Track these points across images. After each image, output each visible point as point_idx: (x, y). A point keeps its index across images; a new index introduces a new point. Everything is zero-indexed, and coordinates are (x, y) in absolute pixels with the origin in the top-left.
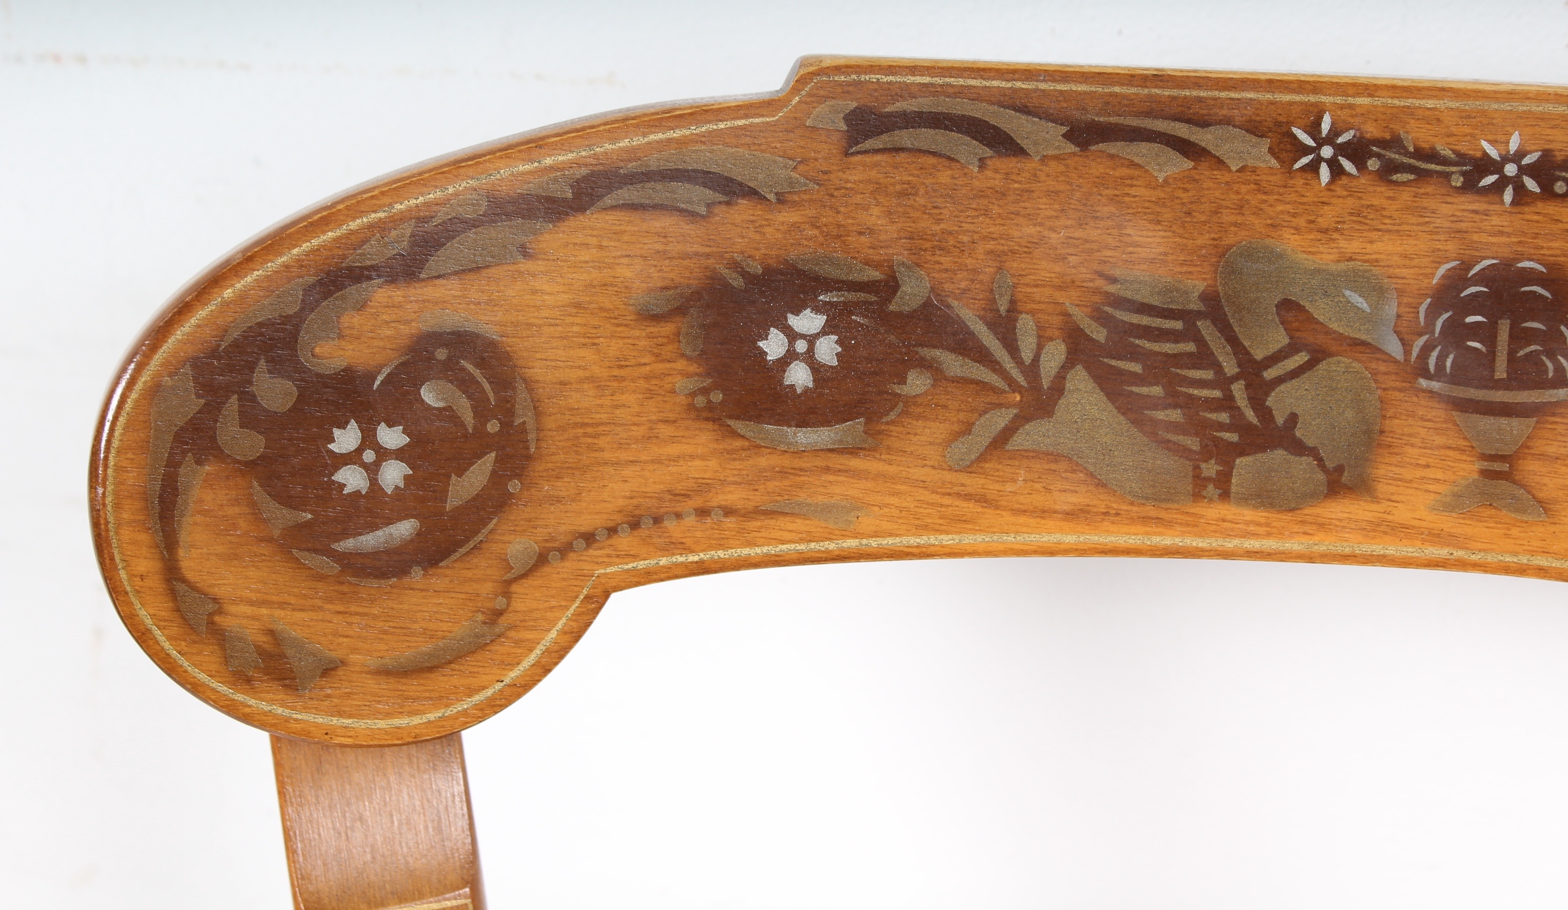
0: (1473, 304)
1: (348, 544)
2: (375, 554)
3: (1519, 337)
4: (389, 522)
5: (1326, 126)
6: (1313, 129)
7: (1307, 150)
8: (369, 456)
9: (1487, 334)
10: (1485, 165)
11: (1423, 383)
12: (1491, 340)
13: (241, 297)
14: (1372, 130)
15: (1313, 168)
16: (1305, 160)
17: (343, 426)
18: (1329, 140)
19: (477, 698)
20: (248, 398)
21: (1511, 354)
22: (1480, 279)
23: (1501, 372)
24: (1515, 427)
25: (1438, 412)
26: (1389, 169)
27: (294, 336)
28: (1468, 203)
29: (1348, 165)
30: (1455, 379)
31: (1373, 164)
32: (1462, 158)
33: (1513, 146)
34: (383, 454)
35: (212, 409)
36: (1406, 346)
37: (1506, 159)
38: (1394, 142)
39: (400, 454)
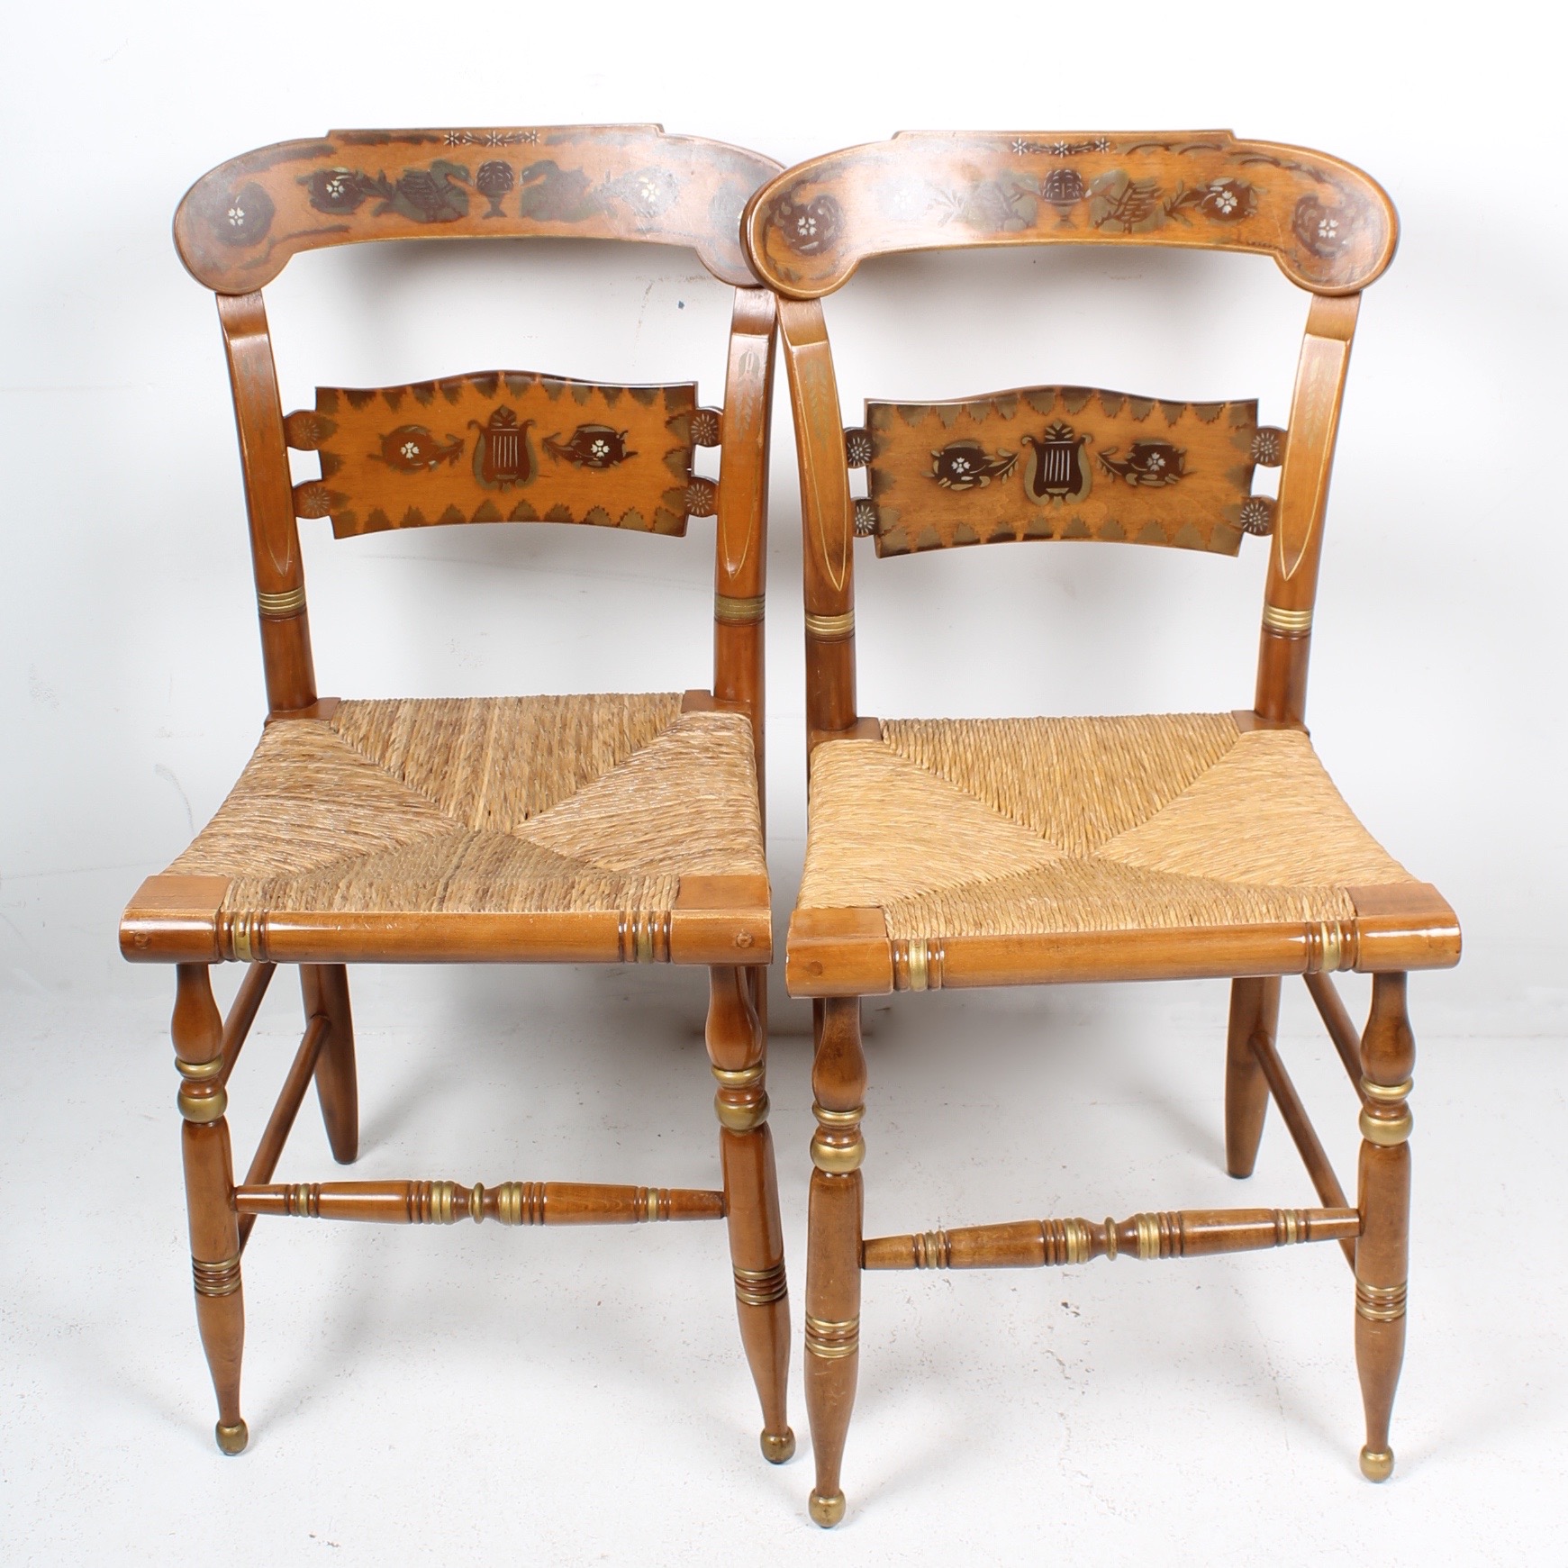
0: (1056, 181)
1: (803, 247)
2: (810, 250)
3: (1066, 188)
4: (812, 242)
5: (1020, 142)
6: (1017, 142)
7: (1015, 148)
8: (807, 226)
9: (1059, 187)
10: (1056, 149)
11: (1046, 200)
12: (1060, 189)
13: (779, 186)
14: (1030, 142)
15: (1018, 151)
16: (1015, 150)
17: (801, 218)
18: (1021, 145)
19: (833, 286)
20: (781, 213)
21: (1065, 193)
22: (1056, 175)
23: (1063, 196)
24: (1067, 208)
25: (1050, 206)
26: (1035, 151)
27: (790, 197)
28: (1053, 158)
29: (1025, 151)
30: (1054, 198)
31: (1031, 150)
32: (1051, 147)
33: (1062, 143)
34: (810, 226)
35: (773, 213)
36: (1042, 191)
37: (1061, 147)
38: (1035, 144)
39: (814, 226)
